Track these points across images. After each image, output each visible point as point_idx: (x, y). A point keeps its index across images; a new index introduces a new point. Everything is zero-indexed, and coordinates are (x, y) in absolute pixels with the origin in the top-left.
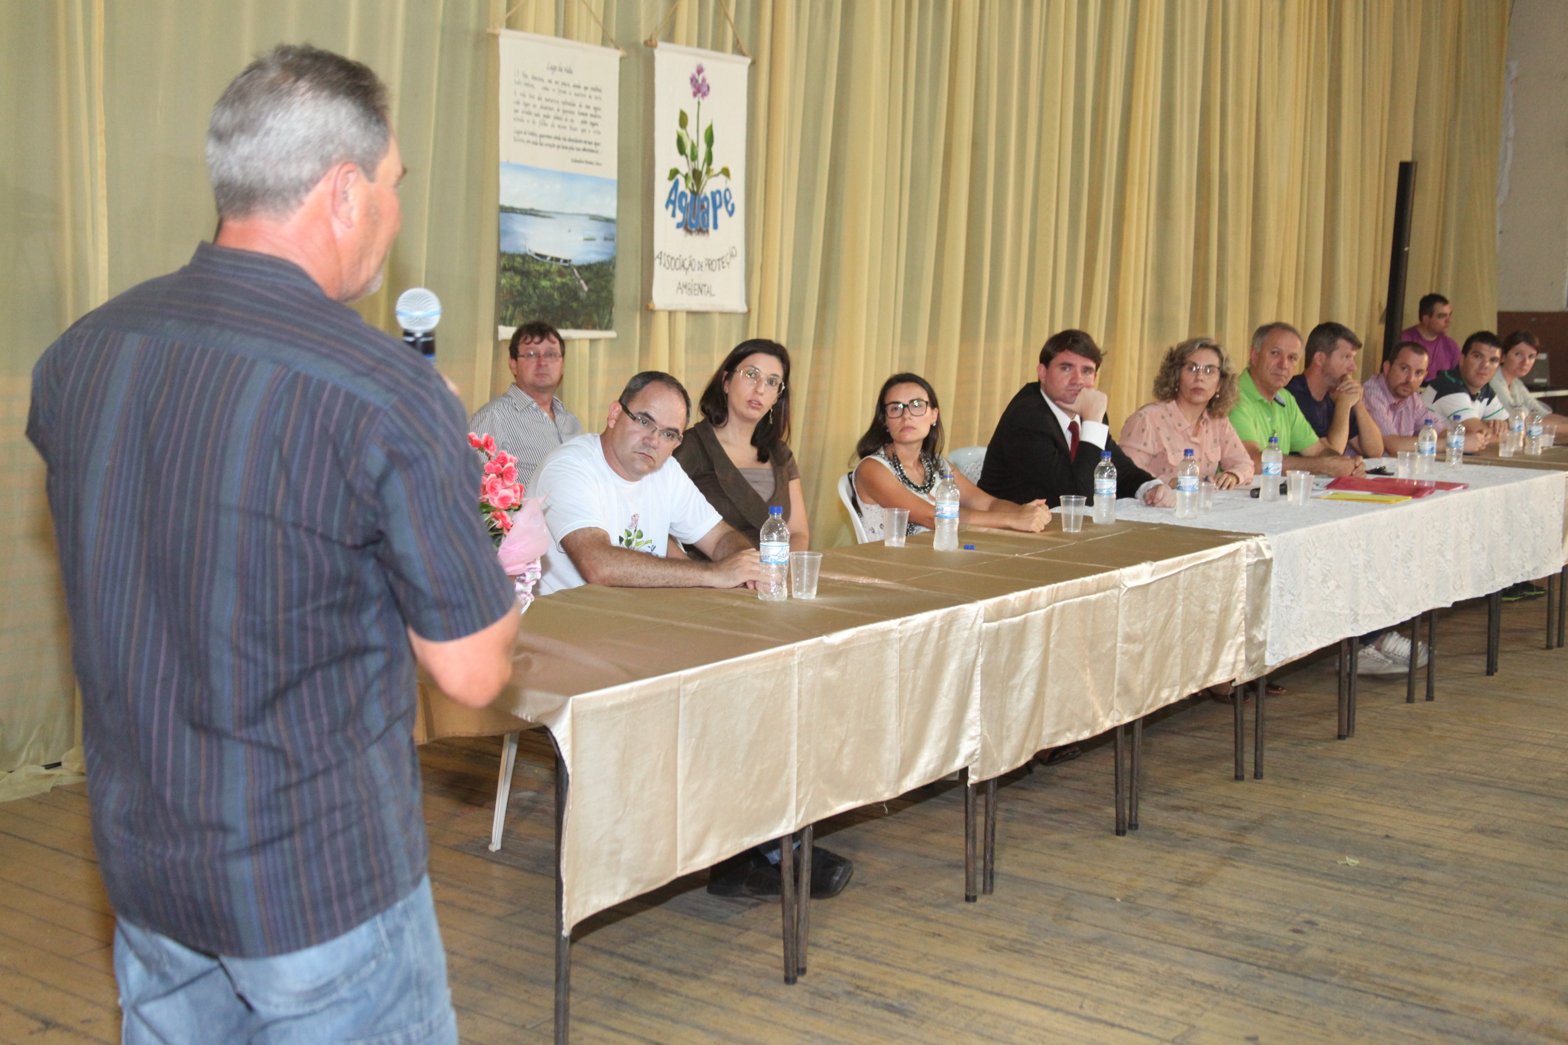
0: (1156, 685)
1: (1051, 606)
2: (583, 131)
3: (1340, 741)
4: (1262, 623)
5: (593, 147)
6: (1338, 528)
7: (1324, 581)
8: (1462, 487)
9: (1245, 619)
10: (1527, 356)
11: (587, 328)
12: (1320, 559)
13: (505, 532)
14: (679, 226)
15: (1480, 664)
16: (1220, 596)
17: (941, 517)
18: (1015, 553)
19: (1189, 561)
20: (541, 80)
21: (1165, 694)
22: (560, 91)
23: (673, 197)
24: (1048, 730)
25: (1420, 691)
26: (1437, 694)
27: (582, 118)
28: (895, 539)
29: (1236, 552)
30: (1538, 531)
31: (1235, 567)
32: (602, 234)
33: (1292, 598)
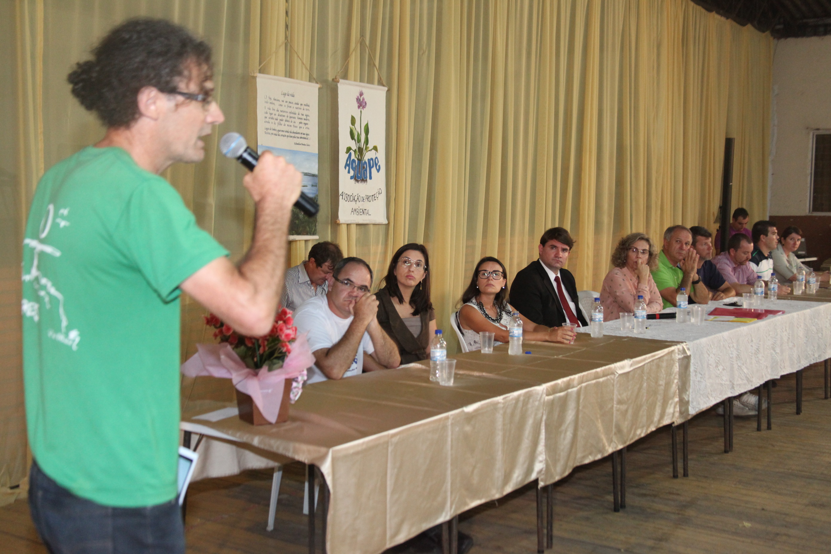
0: (634, 427)
1: (580, 386)
2: (300, 127)
3: (726, 454)
4: (687, 390)
5: (305, 136)
6: (723, 337)
7: (717, 366)
8: (781, 313)
9: (679, 389)
10: (797, 240)
11: (303, 234)
12: (714, 354)
13: (287, 353)
14: (351, 178)
15: (793, 408)
16: (665, 376)
17: (512, 337)
18: (554, 356)
19: (649, 358)
20: (279, 100)
21: (639, 432)
22: (288, 106)
23: (348, 163)
24: (579, 455)
25: (764, 425)
26: (773, 426)
27: (300, 121)
28: (487, 349)
29: (673, 351)
30: (820, 335)
31: (673, 360)
32: (310, 183)
33: (701, 376)
